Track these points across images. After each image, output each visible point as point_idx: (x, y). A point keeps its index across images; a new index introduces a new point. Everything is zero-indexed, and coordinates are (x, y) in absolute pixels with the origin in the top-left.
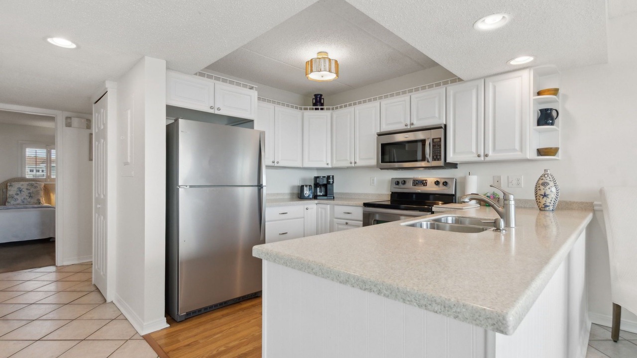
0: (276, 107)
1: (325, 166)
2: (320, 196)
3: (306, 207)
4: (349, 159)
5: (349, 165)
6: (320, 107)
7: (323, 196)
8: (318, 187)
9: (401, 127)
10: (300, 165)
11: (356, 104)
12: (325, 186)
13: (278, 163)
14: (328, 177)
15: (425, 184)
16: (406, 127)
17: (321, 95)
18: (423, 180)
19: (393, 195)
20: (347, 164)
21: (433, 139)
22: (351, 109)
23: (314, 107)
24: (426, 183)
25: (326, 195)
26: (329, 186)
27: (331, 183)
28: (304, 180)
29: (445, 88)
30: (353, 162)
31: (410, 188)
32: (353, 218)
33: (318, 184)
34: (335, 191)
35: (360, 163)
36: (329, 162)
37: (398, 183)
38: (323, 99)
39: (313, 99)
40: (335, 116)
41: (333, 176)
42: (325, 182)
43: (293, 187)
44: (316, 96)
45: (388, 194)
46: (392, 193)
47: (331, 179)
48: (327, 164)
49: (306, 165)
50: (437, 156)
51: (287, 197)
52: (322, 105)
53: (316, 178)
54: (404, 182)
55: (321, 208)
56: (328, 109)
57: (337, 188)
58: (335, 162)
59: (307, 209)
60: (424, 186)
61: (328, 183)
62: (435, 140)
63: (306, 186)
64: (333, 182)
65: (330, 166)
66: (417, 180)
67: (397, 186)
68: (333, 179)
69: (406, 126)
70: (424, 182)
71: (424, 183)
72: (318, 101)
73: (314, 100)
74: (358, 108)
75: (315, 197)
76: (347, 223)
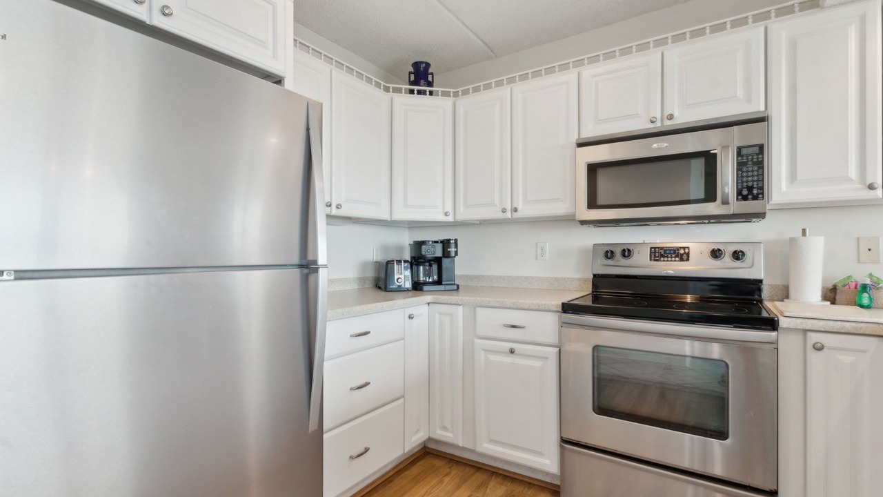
0: (333, 71)
1: (441, 217)
2: (426, 283)
3: (408, 312)
4: (497, 201)
5: (500, 215)
6: (428, 89)
7: (434, 283)
8: (423, 263)
9: (640, 125)
10: (385, 216)
11: (515, 82)
12: (438, 260)
13: (339, 207)
14: (446, 243)
15: (685, 257)
16: (652, 125)
17: (428, 65)
18: (678, 249)
19: (598, 280)
20: (493, 213)
21: (739, 149)
22: (505, 91)
23: (416, 88)
24: (688, 254)
25: (439, 282)
26: (445, 262)
27: (453, 254)
28: (385, 248)
29: (762, 30)
30: (509, 207)
31: (642, 265)
32: (529, 339)
33: (423, 257)
34: (456, 273)
35: (525, 211)
36: (449, 208)
37: (609, 254)
38: (432, 74)
39: (410, 73)
40: (461, 111)
41: (456, 240)
42: (439, 253)
43: (364, 266)
44: (416, 65)
45: (585, 280)
46: (595, 276)
47: (453, 246)
48: (446, 214)
49: (399, 215)
50: (750, 189)
51: (353, 286)
52: (430, 84)
53: (419, 245)
54: (627, 253)
55: (440, 313)
56: (446, 94)
57: (461, 267)
58: (462, 209)
59: (411, 317)
60: (682, 260)
61: (446, 254)
62: (744, 151)
63: (399, 262)
64: (456, 253)
65: (450, 219)
66: (662, 248)
67: (610, 262)
68: (456, 246)
69: (652, 122)
70: (682, 251)
71: (681, 255)
72: (421, 76)
73: (412, 76)
74: (520, 88)
75: (417, 286)
76: (512, 351)
